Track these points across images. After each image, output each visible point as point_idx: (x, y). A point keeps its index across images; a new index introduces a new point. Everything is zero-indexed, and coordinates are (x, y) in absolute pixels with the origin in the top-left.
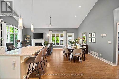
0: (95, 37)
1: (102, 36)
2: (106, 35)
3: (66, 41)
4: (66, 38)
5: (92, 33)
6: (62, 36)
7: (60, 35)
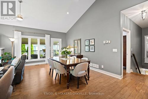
0: (94, 44)
1: (104, 43)
2: (110, 42)
3: (50, 50)
4: (50, 46)
5: (89, 40)
6: (43, 43)
7: (39, 42)
